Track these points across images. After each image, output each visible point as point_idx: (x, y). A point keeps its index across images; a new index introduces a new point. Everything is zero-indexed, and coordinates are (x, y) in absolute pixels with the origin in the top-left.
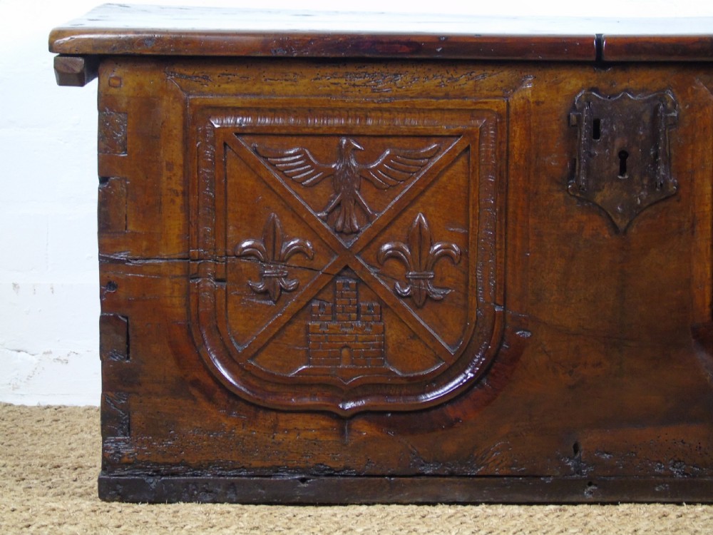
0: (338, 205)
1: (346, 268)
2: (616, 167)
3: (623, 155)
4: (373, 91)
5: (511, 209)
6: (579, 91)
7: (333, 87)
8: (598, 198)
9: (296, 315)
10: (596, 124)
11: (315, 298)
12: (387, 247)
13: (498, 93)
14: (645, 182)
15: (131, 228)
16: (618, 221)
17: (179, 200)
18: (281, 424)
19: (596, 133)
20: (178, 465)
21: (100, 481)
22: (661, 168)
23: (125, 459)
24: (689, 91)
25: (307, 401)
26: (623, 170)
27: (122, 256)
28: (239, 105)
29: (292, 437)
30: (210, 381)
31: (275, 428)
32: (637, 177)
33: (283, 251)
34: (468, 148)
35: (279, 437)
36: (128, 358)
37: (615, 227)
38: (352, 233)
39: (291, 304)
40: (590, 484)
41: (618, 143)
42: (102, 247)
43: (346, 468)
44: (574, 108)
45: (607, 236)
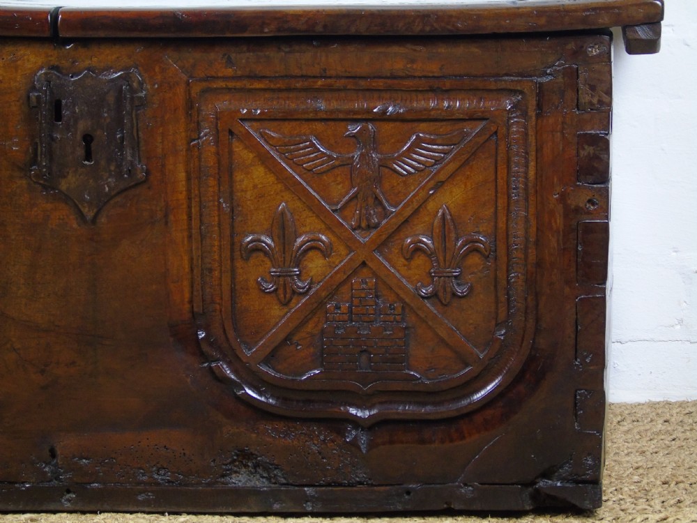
2: (80, 152)
3: (88, 139)
6: (41, 68)
8: (64, 185)
10: (57, 105)
14: (112, 168)
16: (85, 211)
19: (58, 117)
22: (128, 154)
24: (157, 69)
26: (88, 156)
32: (103, 163)
37: (81, 216)
40: (68, 492)
41: (83, 126)
44: (34, 88)
45: (75, 226)
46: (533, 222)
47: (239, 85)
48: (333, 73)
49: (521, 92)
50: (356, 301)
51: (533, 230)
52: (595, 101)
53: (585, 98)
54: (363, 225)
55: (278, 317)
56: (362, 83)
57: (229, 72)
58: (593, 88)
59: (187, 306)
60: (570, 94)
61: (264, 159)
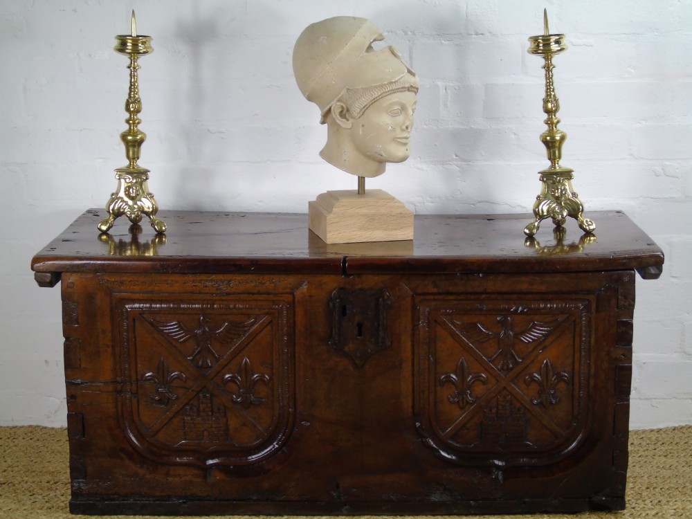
0: (199, 352)
1: (205, 387)
2: (356, 332)
3: (360, 326)
4: (217, 290)
5: (297, 355)
6: (335, 289)
7: (194, 288)
8: (346, 349)
9: (177, 413)
10: (344, 308)
11: (187, 404)
12: (227, 376)
13: (289, 290)
14: (373, 340)
15: (83, 365)
16: (357, 362)
17: (110, 350)
18: (172, 473)
19: (344, 314)
20: (114, 495)
21: (70, 503)
22: (381, 333)
23: (84, 492)
24: (397, 289)
25: (185, 459)
26: (360, 334)
27: (79, 381)
28: (141, 298)
29: (177, 479)
30: (130, 449)
31: (167, 474)
32: (368, 337)
33: (169, 378)
34: (271, 321)
35: (170, 479)
36: (84, 437)
37: (356, 365)
38: (207, 368)
39: (175, 408)
40: (346, 505)
41: (357, 319)
42: (67, 376)
43: (208, 496)
44: (331, 299)
45: (352, 369)
46: (593, 366)
47: (440, 297)
48: (489, 291)
49: (588, 300)
50: (500, 407)
51: (593, 370)
52: (627, 304)
53: (621, 303)
54: (505, 368)
55: (460, 417)
56: (506, 296)
57: (435, 290)
58: (626, 298)
59: (410, 410)
60: (614, 302)
61: (453, 335)
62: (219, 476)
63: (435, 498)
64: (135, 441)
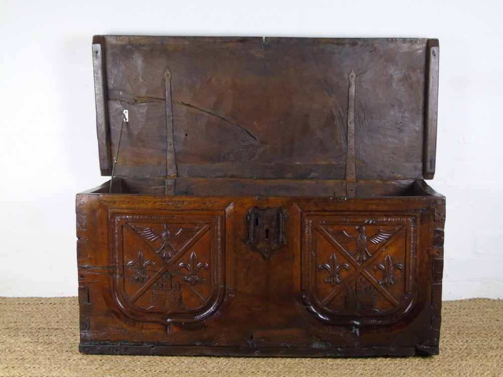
0: (163, 248)
1: (167, 271)
2: (264, 236)
3: (267, 231)
4: (176, 207)
5: (226, 250)
6: (251, 207)
7: (161, 206)
8: (258, 247)
9: (148, 288)
10: (257, 220)
11: (155, 282)
12: (180, 264)
13: (221, 208)
14: (275, 241)
15: (89, 256)
16: (265, 255)
17: (106, 246)
18: (145, 327)
19: (257, 223)
20: (107, 341)
21: (79, 346)
22: (281, 237)
23: (88, 339)
24: (291, 208)
25: (154, 319)
26: (267, 237)
27: (86, 266)
28: (127, 212)
29: (148, 331)
30: (120, 312)
31: (142, 328)
32: (272, 239)
33: (144, 265)
34: (210, 228)
35: (143, 331)
36: (89, 302)
37: (264, 257)
38: (168, 258)
39: (146, 284)
40: (257, 350)
41: (265, 227)
42: (78, 262)
43: (168, 342)
44: (248, 214)
45: (262, 260)
46: (418, 260)
47: (319, 213)
48: (351, 210)
49: (415, 216)
50: (357, 286)
51: (418, 262)
52: (440, 219)
53: (437, 218)
54: (361, 260)
55: (331, 292)
56: (362, 213)
57: (316, 209)
58: (439, 215)
59: (299, 287)
60: (432, 217)
61: (328, 239)
62: (175, 330)
63: (316, 345)
64: (121, 306)
